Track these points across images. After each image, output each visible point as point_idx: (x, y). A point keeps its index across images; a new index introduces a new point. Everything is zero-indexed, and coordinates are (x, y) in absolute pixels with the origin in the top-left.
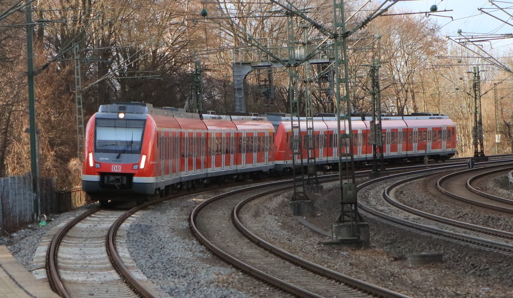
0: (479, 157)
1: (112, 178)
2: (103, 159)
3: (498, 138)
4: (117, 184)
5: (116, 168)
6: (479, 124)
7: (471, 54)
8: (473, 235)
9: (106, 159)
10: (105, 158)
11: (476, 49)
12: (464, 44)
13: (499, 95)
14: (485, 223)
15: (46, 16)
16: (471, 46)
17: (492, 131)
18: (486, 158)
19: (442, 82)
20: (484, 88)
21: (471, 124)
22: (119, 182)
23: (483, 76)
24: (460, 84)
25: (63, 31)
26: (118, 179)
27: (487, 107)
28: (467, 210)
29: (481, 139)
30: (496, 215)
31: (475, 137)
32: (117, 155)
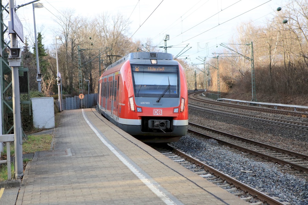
0: (196, 90)
3: (200, 86)
5: (158, 112)
6: (196, 83)
7: (194, 68)
8: (194, 106)
9: (147, 103)
11: (195, 67)
12: (193, 66)
13: (200, 77)
14: (197, 104)
16: (194, 66)
17: (199, 84)
18: (197, 90)
19: (188, 74)
20: (197, 75)
21: (194, 83)
22: (163, 126)
23: (197, 72)
24: (192, 74)
26: (162, 123)
27: (198, 79)
28: (193, 101)
29: (196, 86)
30: (199, 102)
31: (195, 85)
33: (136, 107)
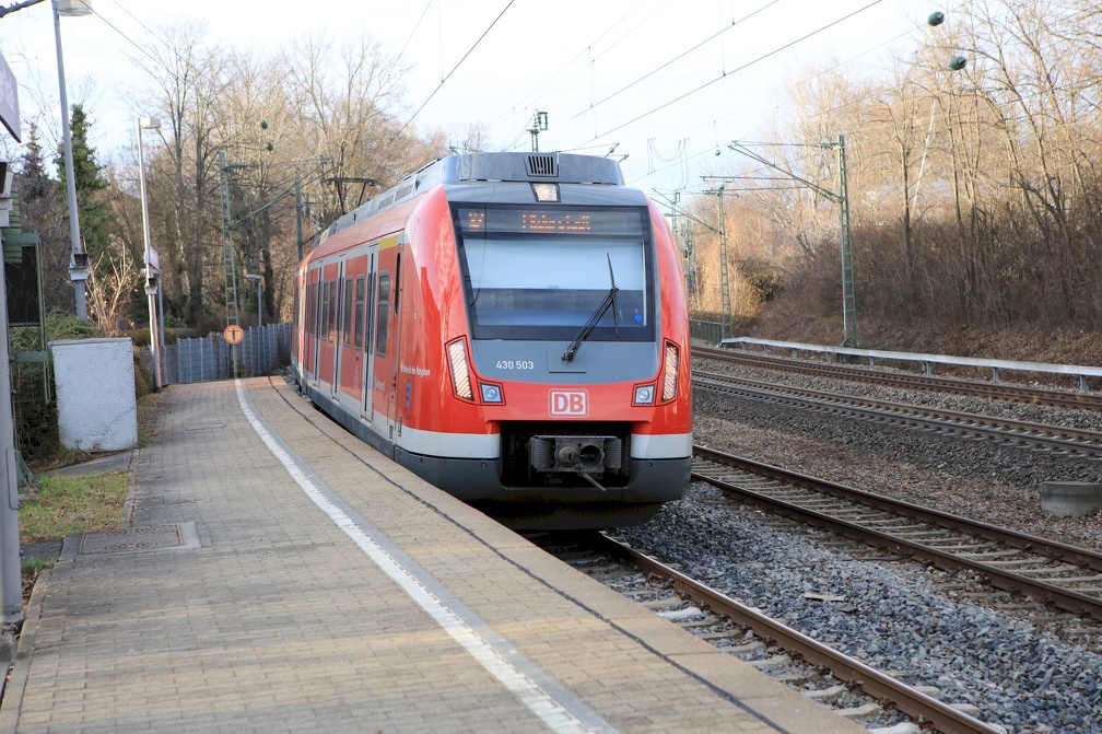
1: (567, 447)
2: (508, 365)
4: (587, 472)
5: (568, 404)
9: (522, 365)
10: (516, 362)
15: (312, 200)
22: (593, 461)
25: (325, 211)
26: (590, 450)
32: (563, 347)
33: (476, 381)
